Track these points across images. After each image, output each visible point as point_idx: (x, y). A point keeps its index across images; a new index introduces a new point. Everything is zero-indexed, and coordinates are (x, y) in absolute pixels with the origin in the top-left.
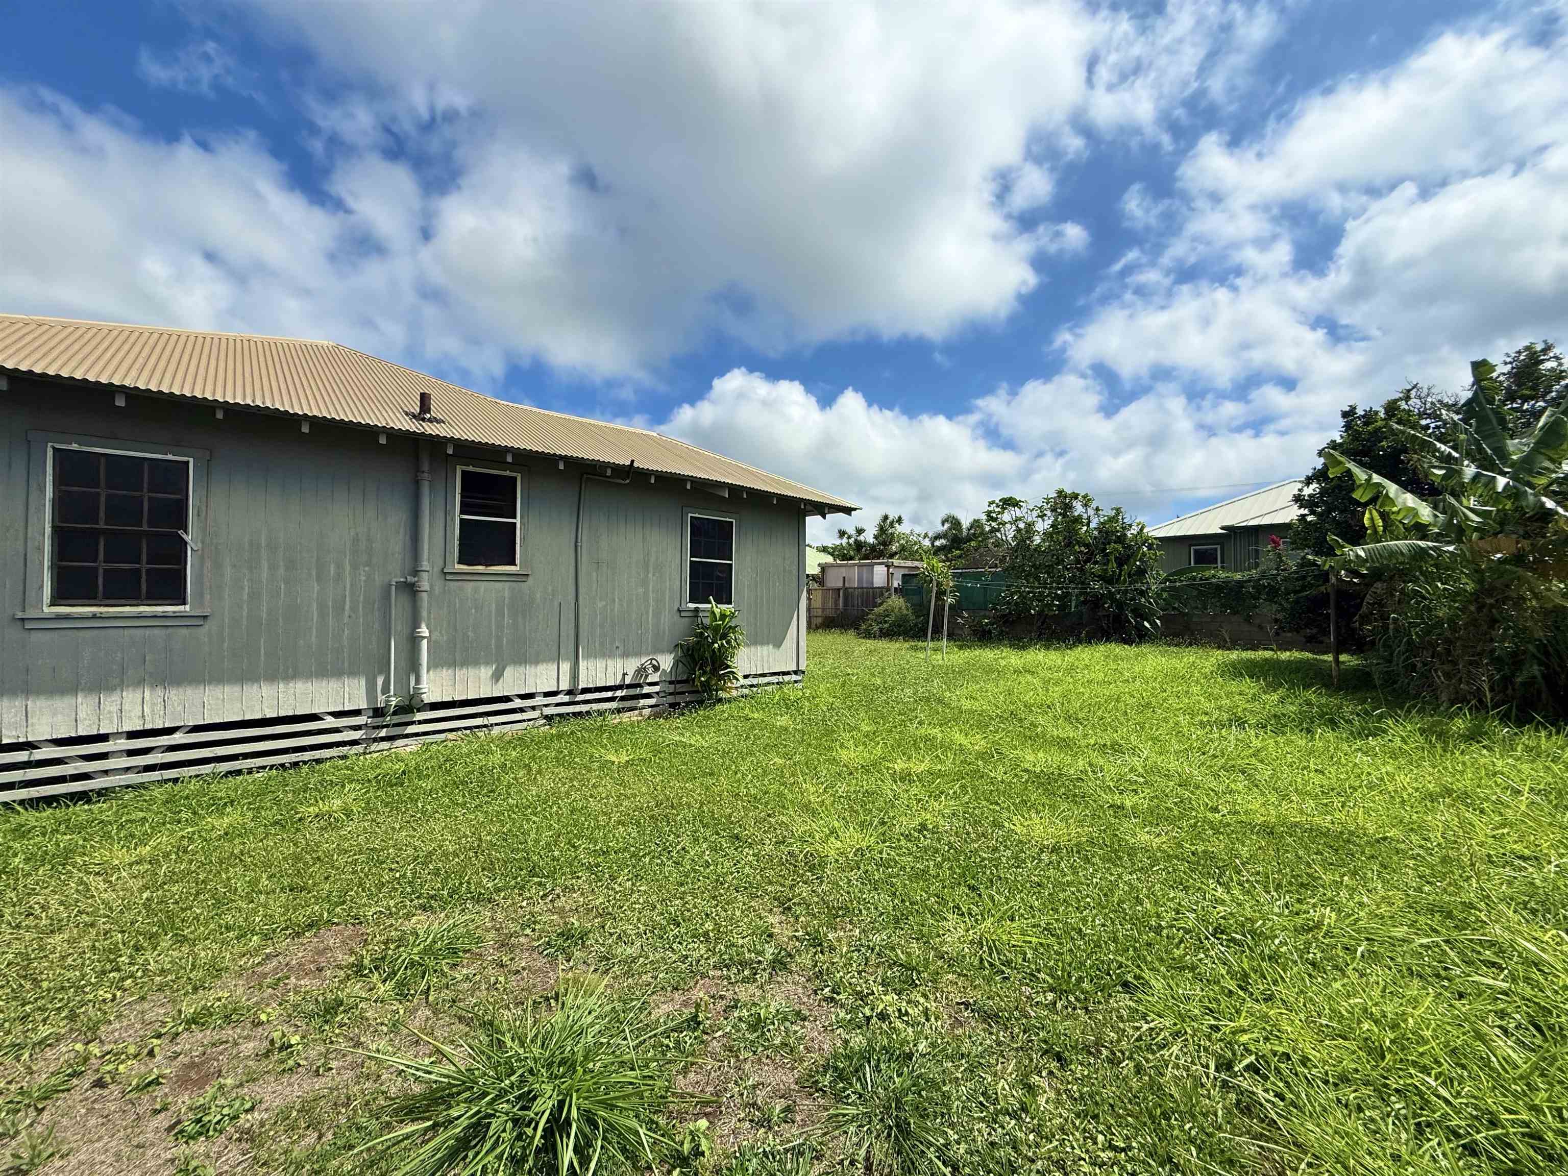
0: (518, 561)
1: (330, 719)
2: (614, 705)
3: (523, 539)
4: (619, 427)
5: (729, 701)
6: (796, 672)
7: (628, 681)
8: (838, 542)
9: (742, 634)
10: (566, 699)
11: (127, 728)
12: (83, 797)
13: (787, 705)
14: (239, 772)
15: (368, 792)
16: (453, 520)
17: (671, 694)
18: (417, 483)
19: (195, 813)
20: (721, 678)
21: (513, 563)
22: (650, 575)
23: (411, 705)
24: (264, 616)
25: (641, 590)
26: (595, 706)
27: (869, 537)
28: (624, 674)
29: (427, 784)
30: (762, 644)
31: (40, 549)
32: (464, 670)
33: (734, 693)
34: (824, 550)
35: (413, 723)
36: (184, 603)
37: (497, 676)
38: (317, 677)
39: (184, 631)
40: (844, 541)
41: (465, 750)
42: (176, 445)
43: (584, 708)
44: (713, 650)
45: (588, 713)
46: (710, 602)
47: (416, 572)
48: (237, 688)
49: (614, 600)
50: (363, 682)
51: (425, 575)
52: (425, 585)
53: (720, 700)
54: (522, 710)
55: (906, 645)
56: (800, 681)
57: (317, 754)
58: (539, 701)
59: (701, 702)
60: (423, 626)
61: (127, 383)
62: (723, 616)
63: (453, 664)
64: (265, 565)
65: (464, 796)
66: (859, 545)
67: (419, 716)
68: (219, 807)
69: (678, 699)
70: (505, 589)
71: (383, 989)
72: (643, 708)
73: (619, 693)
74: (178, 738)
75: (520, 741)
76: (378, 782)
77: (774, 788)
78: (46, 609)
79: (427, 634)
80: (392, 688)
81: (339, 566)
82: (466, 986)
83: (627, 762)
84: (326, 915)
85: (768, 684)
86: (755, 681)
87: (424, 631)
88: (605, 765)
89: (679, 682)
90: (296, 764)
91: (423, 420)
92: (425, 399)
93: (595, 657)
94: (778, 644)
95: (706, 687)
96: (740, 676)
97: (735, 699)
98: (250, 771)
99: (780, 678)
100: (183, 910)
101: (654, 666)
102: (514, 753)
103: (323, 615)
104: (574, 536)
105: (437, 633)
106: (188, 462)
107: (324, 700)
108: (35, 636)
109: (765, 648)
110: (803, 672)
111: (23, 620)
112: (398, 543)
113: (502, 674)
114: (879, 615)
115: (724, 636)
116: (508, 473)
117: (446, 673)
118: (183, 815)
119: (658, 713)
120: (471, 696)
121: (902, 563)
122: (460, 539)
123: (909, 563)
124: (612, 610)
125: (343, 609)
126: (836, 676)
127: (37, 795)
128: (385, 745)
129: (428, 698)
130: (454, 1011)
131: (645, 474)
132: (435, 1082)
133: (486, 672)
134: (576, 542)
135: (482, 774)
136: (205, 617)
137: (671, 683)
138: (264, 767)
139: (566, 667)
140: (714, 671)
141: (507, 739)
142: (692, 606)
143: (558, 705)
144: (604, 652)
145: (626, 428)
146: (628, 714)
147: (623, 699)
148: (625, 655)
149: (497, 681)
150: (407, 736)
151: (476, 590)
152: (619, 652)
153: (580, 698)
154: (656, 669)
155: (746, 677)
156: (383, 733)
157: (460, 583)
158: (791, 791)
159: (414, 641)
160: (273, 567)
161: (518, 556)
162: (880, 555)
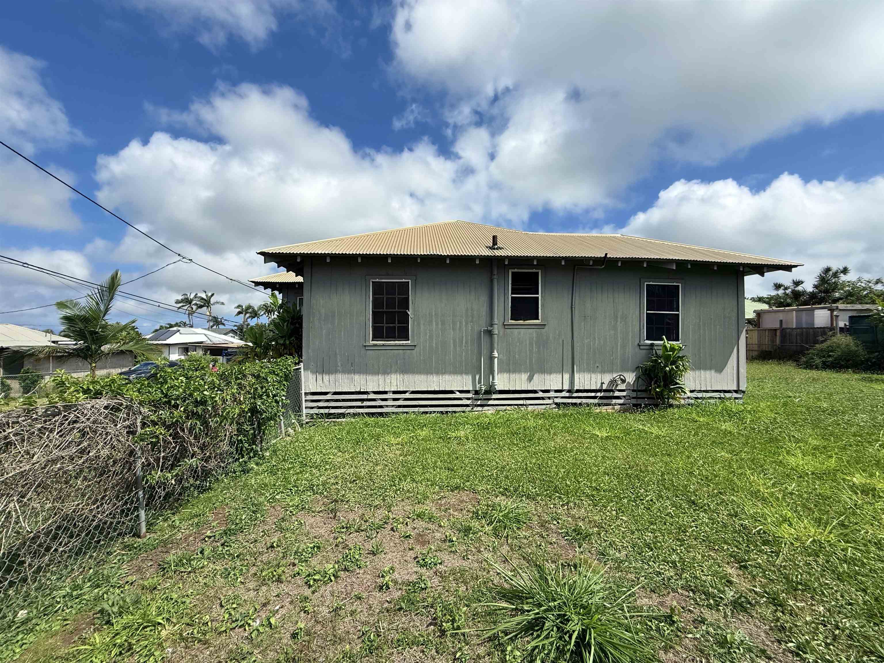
0: (540, 318)
1: (458, 393)
2: (596, 401)
3: (543, 305)
4: (595, 235)
5: (678, 407)
6: (736, 392)
7: (605, 387)
8: (774, 293)
9: (688, 362)
10: (567, 395)
11: (393, 390)
12: (381, 414)
13: (730, 415)
14: (426, 413)
15: (474, 430)
16: (508, 298)
17: (633, 398)
18: (492, 281)
19: (414, 428)
20: (671, 390)
21: (538, 319)
22: (618, 323)
23: (490, 391)
24: (434, 345)
25: (612, 332)
26: (584, 401)
27: (808, 287)
28: (602, 383)
29: (500, 431)
30: (705, 368)
31: (369, 320)
32: (514, 375)
33: (682, 402)
34: (760, 300)
35: (491, 399)
36: (409, 340)
37: (530, 379)
38: (453, 374)
39: (408, 351)
40: (781, 292)
41: (515, 416)
42: (405, 276)
43: (578, 401)
44: (665, 372)
45: (580, 404)
46: (662, 340)
47: (492, 325)
48: (425, 376)
49: (595, 339)
50: (470, 377)
51: (496, 326)
52: (496, 331)
53: (671, 406)
54: (543, 398)
55: (856, 376)
56: (741, 398)
57: (454, 409)
58: (552, 394)
59: (657, 406)
60: (495, 351)
61: (392, 253)
62: (673, 349)
63: (509, 371)
64: (434, 323)
65: (517, 441)
66: (797, 295)
67: (494, 396)
68: (422, 426)
69: (639, 401)
70: (533, 332)
71: (487, 529)
72: (615, 404)
73: (599, 394)
74: (407, 396)
75: (543, 415)
76: (478, 426)
77: (723, 473)
78: (371, 342)
79: (497, 356)
80: (482, 381)
81: (461, 323)
82: (525, 541)
83: (606, 437)
84: (462, 485)
85: (710, 398)
86: (700, 395)
87: (496, 354)
88: (594, 436)
89: (639, 391)
90: (447, 412)
91: (494, 249)
92: (495, 238)
93: (584, 372)
94: (720, 369)
95: (660, 396)
96: (687, 390)
97: (683, 406)
98: (431, 413)
99: (722, 395)
100: (413, 468)
101: (622, 380)
102: (540, 422)
103: (455, 346)
104: (570, 301)
105: (501, 355)
106: (409, 282)
107: (455, 384)
108: (369, 352)
109: (708, 372)
110: (744, 392)
111: (365, 346)
112: (484, 310)
113: (533, 378)
114: (822, 350)
115: (674, 363)
116: (534, 270)
117: (506, 375)
118: (410, 427)
119: (625, 409)
120: (518, 389)
121: (849, 307)
122: (511, 308)
123: (859, 307)
124: (594, 344)
125: (463, 343)
126: (776, 397)
127: (369, 412)
128: (479, 408)
129: (498, 388)
130: (520, 552)
131: (615, 260)
132: (515, 586)
133: (525, 376)
134: (572, 305)
135: (525, 430)
136: (415, 346)
137: (633, 391)
138: (435, 412)
139: (567, 376)
140: (666, 386)
141: (536, 413)
142: (649, 342)
143: (562, 397)
144: (590, 369)
145: (600, 235)
146: (605, 407)
147: (601, 398)
148: (603, 372)
149: (530, 381)
150: (489, 405)
151: (519, 333)
152: (599, 370)
153: (575, 395)
154: (623, 381)
155: (692, 391)
156: (479, 403)
157: (512, 330)
158: (739, 479)
159: (491, 358)
160: (437, 324)
161: (540, 314)
162: (821, 301)
